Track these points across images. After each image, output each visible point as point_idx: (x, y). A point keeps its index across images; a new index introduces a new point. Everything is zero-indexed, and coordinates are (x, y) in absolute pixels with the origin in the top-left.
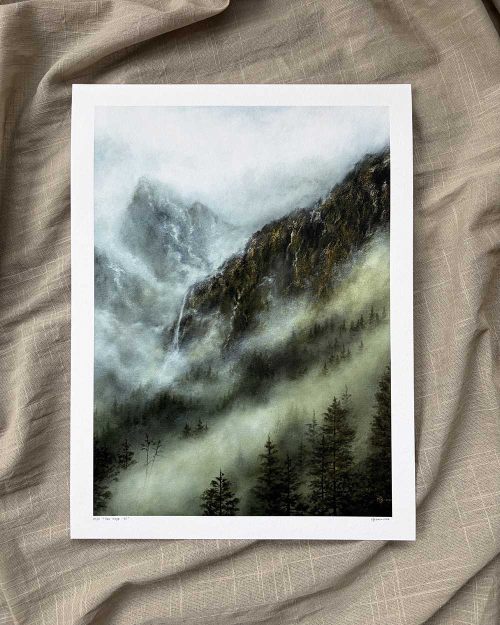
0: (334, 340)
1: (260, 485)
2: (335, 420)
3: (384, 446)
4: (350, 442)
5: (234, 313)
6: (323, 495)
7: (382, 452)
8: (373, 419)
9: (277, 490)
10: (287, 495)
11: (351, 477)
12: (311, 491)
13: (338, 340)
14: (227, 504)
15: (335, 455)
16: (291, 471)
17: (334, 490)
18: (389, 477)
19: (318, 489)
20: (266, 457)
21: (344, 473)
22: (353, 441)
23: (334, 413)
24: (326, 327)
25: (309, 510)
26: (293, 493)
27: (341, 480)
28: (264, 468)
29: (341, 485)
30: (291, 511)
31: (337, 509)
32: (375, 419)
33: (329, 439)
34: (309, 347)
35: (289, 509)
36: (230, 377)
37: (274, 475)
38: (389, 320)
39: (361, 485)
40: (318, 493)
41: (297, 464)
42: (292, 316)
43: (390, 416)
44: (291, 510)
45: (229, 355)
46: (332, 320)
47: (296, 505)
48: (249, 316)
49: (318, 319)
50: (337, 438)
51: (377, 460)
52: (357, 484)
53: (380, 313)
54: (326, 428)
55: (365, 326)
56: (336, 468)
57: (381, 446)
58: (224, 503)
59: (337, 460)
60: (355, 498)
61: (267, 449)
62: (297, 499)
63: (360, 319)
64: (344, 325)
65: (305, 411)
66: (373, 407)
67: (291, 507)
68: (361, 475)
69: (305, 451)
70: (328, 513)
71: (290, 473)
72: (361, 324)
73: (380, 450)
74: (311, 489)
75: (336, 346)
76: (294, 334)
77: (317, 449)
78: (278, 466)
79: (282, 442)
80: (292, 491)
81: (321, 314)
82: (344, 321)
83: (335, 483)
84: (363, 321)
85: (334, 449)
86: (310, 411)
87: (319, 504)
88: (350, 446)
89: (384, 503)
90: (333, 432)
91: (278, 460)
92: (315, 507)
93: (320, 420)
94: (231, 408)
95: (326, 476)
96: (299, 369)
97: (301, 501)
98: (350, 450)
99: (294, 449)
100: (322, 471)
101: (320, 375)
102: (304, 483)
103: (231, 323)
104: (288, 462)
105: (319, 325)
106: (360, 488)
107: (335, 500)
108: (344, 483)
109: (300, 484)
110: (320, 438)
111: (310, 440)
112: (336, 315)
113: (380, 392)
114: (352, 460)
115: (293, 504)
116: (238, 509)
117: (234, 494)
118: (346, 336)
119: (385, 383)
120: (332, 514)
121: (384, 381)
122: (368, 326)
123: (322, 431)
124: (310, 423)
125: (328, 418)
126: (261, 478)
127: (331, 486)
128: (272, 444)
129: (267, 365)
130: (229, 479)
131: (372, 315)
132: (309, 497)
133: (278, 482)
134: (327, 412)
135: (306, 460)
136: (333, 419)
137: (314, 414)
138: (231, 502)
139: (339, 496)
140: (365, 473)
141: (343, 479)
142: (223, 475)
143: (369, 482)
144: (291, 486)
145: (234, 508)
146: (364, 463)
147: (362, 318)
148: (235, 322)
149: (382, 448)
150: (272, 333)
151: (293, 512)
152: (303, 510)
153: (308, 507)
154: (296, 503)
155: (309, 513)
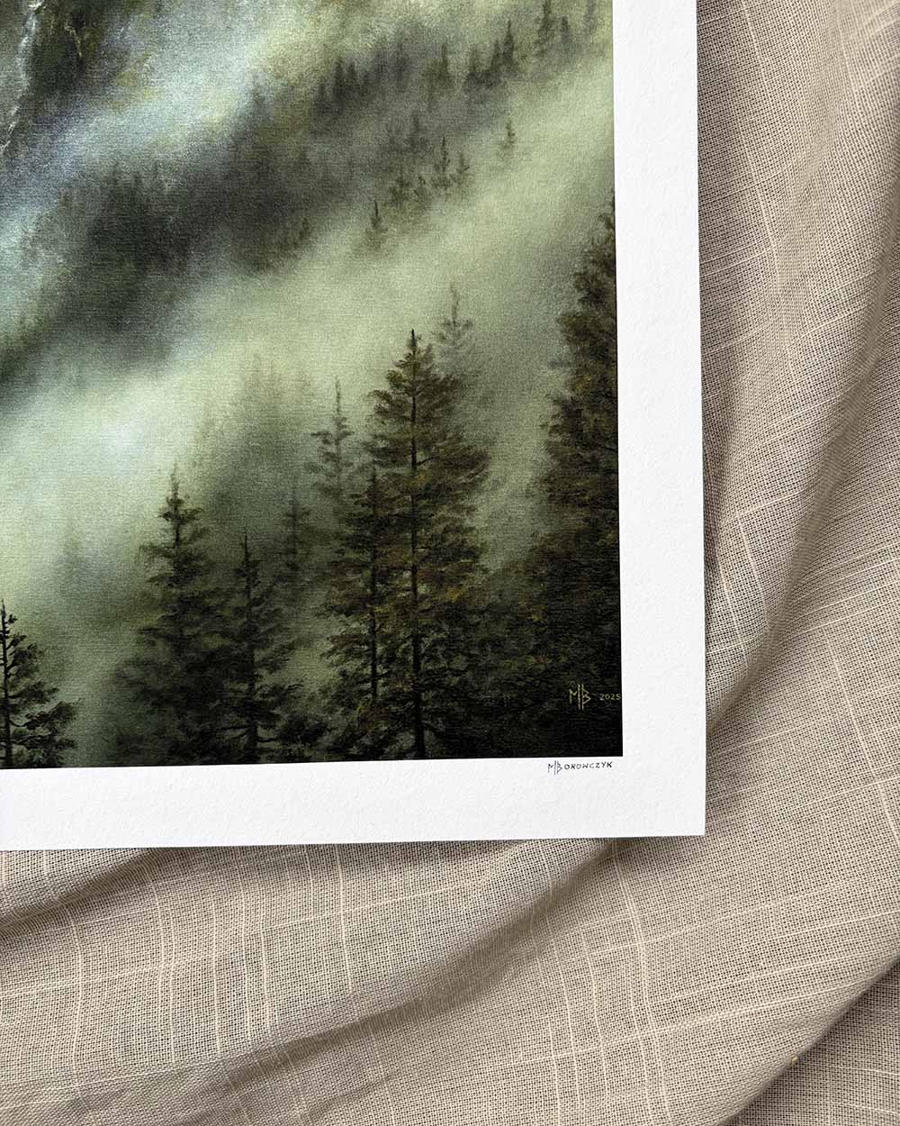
0: (410, 123)
1: (146, 654)
2: (413, 414)
3: (594, 504)
4: (469, 493)
5: (33, 24)
6: (374, 686)
7: (582, 525)
8: (552, 409)
9: (210, 672)
10: (245, 687)
11: (475, 619)
12: (334, 672)
13: (424, 123)
14: (31, 725)
15: (415, 541)
16: (257, 602)
17: (417, 665)
18: (612, 614)
19: (359, 663)
20: (167, 555)
21: (449, 603)
22: (481, 492)
23: (409, 391)
24: (380, 70)
25: (327, 740)
26: (267, 680)
27: (440, 630)
28: (158, 595)
29: (441, 649)
30: (259, 745)
31: (427, 733)
32: (558, 408)
33: (395, 484)
34: (317, 150)
35: (255, 738)
36: (25, 266)
37: (197, 618)
38: (608, 43)
39: (512, 645)
40: (358, 679)
41: (280, 578)
42: (252, 31)
43: (612, 398)
44: (263, 741)
45: (19, 182)
46: (400, 46)
47: (279, 725)
48: (87, 36)
49: (347, 42)
50: (421, 481)
51: (569, 554)
52: (497, 644)
53: (577, 17)
54: (381, 444)
55: (522, 65)
56: (422, 589)
57: (583, 505)
58: (20, 721)
59: (424, 560)
60: (494, 694)
61: (168, 525)
62: (281, 702)
63: (501, 37)
64: (445, 63)
65: (304, 384)
66: (553, 365)
67: (261, 732)
68: (507, 611)
69: (309, 529)
70: (395, 747)
71: (255, 609)
72: (508, 57)
73: (575, 519)
74: (332, 665)
75: (416, 145)
76: (258, 101)
77: (349, 522)
78: (210, 587)
79: (224, 500)
80: (264, 672)
81: (357, 21)
82: (444, 47)
83: (417, 640)
84: (512, 49)
85: (412, 521)
86: (323, 382)
87: (363, 720)
88: (471, 510)
89: (594, 705)
90: (410, 460)
91: (212, 565)
92: (349, 728)
93: (361, 417)
94: (31, 380)
95: (385, 617)
96: (280, 232)
97: (298, 708)
98: (468, 523)
99: (266, 523)
100: (371, 599)
101: (357, 252)
102: (307, 642)
103: (20, 62)
104: (247, 569)
105: (352, 65)
106: (507, 656)
107: (418, 701)
108: (452, 639)
109: (291, 647)
110: (363, 482)
111: (326, 491)
112: (417, 27)
113: (578, 308)
114: (476, 558)
115: (271, 719)
116: (71, 744)
117: (55, 690)
118: (453, 102)
119: (594, 277)
120: (409, 751)
121: (592, 269)
122: (531, 65)
123: (368, 458)
124: (324, 428)
125: (389, 408)
126: (149, 630)
127: (405, 651)
128: (188, 506)
129: (161, 220)
130: (34, 637)
131: (546, 24)
132: (324, 692)
133: (214, 643)
134: (385, 387)
135: (314, 560)
136: (408, 414)
137: (339, 397)
138: (44, 718)
139: (432, 687)
140: (523, 604)
141: (445, 627)
142: (12, 620)
143: (538, 634)
144: (259, 655)
145: (57, 738)
146: (520, 567)
147: (509, 39)
148: (37, 58)
149: (583, 513)
150: (178, 98)
151: (270, 750)
152: (305, 740)
153: (321, 729)
154: (278, 717)
155: (329, 750)
